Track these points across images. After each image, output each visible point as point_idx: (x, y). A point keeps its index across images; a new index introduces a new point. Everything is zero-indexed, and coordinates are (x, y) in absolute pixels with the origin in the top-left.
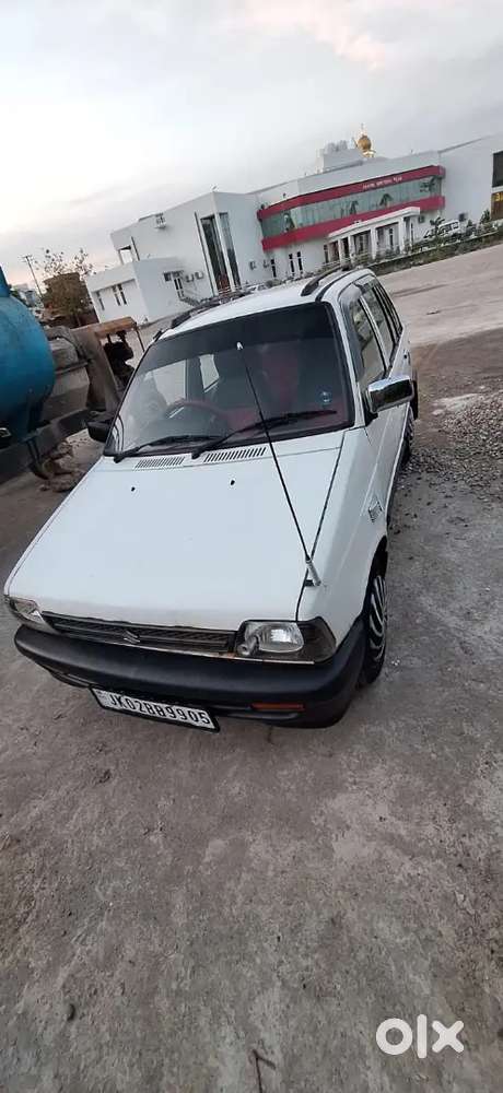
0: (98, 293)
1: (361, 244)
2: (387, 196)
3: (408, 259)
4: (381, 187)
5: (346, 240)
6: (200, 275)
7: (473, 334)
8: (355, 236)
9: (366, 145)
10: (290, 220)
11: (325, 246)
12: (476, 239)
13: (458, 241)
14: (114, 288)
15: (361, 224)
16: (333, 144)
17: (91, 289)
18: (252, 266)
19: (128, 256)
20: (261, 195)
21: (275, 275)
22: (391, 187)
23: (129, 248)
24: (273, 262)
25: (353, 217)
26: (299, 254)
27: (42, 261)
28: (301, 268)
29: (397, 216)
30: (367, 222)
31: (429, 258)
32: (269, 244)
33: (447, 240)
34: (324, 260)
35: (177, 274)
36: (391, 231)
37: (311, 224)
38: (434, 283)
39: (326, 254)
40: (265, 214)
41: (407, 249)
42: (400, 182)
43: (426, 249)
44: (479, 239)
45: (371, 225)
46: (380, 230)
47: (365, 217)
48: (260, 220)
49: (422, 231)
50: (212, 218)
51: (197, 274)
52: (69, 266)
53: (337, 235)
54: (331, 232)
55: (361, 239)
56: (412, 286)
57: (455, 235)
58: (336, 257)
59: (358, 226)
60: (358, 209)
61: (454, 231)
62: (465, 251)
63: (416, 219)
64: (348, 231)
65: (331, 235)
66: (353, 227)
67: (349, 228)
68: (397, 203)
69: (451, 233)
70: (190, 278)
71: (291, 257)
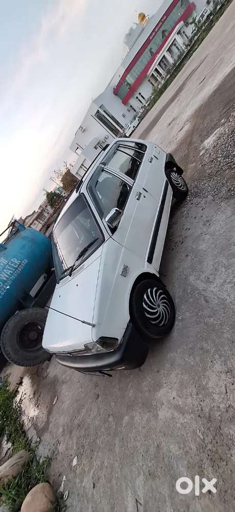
0: (77, 173)
1: (165, 64)
2: (163, 32)
3: (189, 51)
4: (159, 29)
5: (156, 70)
6: (107, 137)
7: (220, 83)
8: (159, 64)
9: (142, 17)
10: (128, 84)
11: (149, 81)
12: (221, 7)
13: (211, 17)
14: (81, 167)
15: (158, 56)
16: (127, 34)
17: (74, 174)
18: (124, 116)
19: (79, 151)
20: (111, 84)
21: (135, 111)
22: (163, 26)
23: (78, 148)
24: (131, 106)
25: (154, 55)
26: (140, 94)
27: (55, 176)
28: (144, 99)
29: (174, 36)
30: (161, 52)
31: (200, 41)
32: (125, 102)
33: (205, 22)
34: (152, 86)
35: (99, 143)
36: (175, 45)
37: (137, 76)
38: (203, 57)
39: (151, 83)
40: (116, 92)
41: (187, 46)
42: (166, 19)
43: (196, 37)
44: (223, 5)
45: (164, 52)
46: (169, 50)
47: (158, 52)
48: (116, 95)
49: (190, 30)
50: (98, 112)
51: (105, 137)
52: (64, 171)
53: (151, 71)
54: (147, 72)
55: (163, 62)
56: (193, 68)
57: (208, 16)
58: (157, 80)
59: (159, 58)
60: (154, 51)
61: (206, 15)
62: (217, 19)
63: (185, 27)
64: (155, 65)
65: (148, 74)
66: (155, 61)
67: (154, 63)
68: (171, 29)
69: (205, 17)
70: (104, 141)
71: (137, 98)
